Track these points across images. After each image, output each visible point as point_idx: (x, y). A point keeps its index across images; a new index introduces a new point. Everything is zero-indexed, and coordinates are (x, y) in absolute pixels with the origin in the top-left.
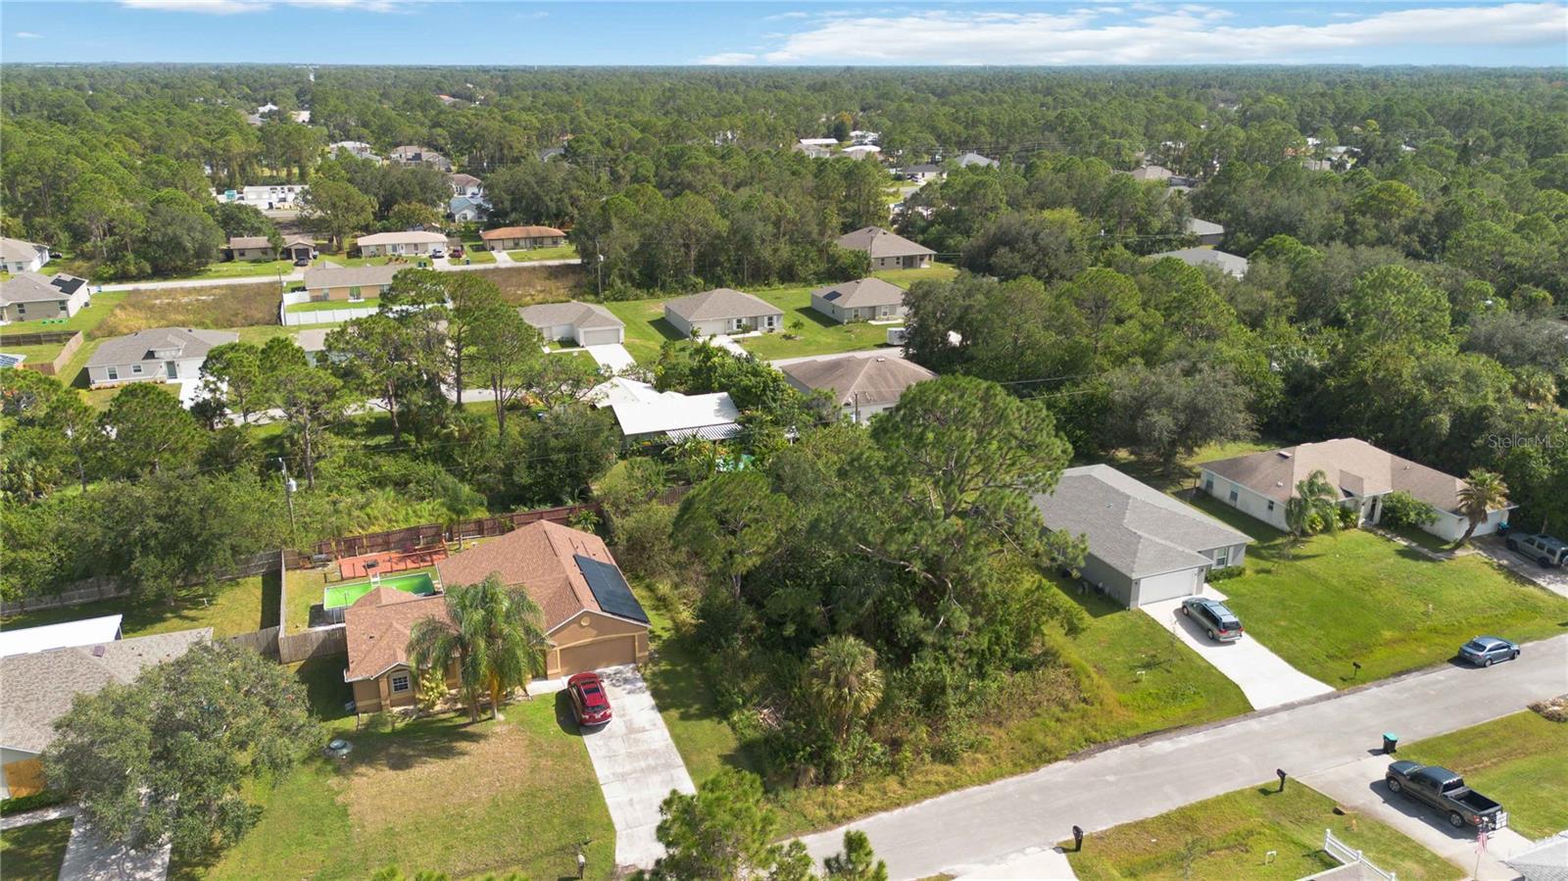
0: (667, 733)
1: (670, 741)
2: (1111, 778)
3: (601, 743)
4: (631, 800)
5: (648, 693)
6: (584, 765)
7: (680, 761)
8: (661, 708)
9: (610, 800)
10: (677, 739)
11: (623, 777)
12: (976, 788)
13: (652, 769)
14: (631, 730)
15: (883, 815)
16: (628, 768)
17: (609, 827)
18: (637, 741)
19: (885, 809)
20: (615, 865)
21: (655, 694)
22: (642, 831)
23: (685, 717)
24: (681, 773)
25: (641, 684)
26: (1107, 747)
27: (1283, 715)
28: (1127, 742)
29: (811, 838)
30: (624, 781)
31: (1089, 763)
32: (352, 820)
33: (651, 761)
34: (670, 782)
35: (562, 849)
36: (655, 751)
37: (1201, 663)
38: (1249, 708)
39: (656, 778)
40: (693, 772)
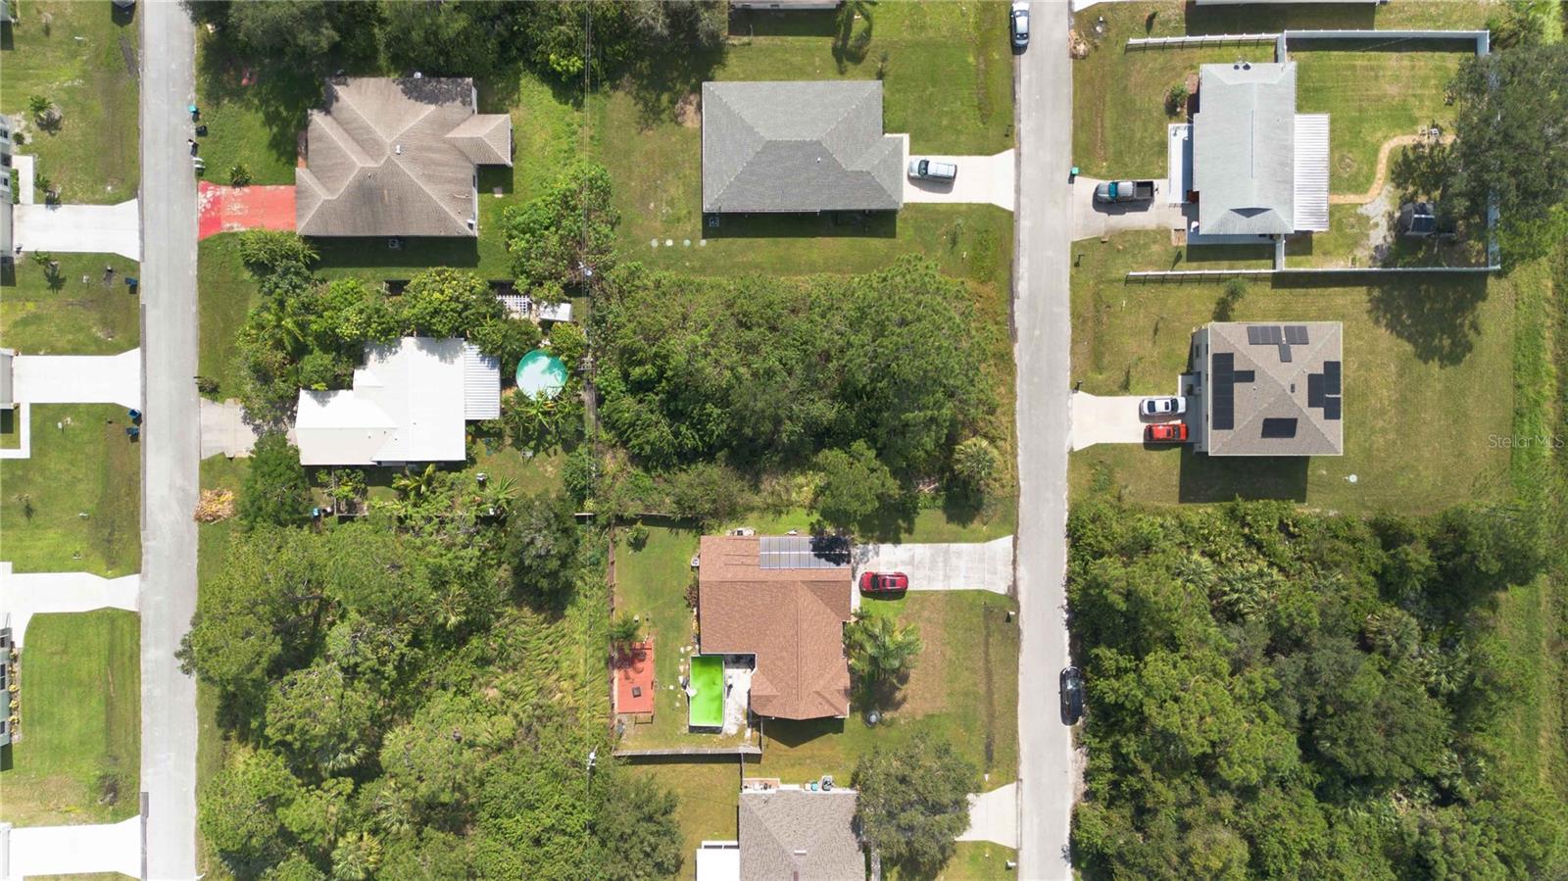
0: (920, 545)
1: (927, 545)
2: (1037, 332)
3: (917, 582)
4: (966, 577)
5: (881, 545)
6: (932, 594)
7: (945, 545)
8: (897, 541)
9: (961, 587)
10: (925, 541)
11: (947, 577)
12: (1018, 403)
13: (946, 561)
14: (911, 562)
15: (1019, 459)
16: (941, 573)
17: (980, 592)
18: (920, 562)
19: (1016, 457)
20: (1006, 595)
21: (883, 541)
22: (987, 577)
23: (910, 531)
24: (954, 546)
25: (871, 547)
26: (1012, 316)
27: (1023, 200)
28: (1012, 303)
29: (1022, 500)
30: (949, 577)
31: (1021, 334)
32: (937, 712)
33: (940, 559)
34: (959, 554)
35: (985, 616)
36: (932, 556)
37: (964, 208)
38: (1011, 214)
39: (954, 561)
40: (955, 541)
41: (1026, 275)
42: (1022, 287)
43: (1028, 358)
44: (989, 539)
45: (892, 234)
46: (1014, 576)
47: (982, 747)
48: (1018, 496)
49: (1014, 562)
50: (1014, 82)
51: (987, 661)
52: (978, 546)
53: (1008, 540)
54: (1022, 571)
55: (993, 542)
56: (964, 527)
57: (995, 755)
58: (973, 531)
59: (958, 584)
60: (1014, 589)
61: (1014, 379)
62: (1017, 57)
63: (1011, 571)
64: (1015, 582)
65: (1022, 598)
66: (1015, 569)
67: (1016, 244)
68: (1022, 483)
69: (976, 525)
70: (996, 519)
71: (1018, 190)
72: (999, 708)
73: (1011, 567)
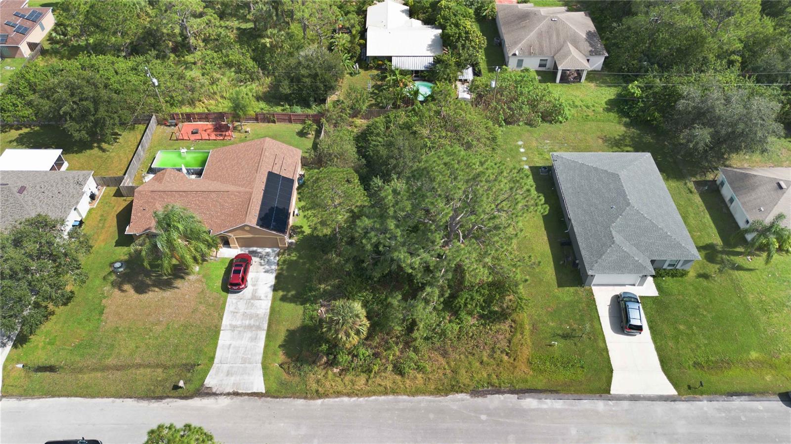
0: (270, 305)
1: (268, 311)
3: (234, 301)
4: (230, 345)
5: (274, 275)
6: (219, 314)
7: (266, 326)
8: (275, 288)
9: (221, 342)
10: (272, 309)
11: (233, 328)
13: (250, 327)
14: (255, 297)
15: (346, 399)
16: (239, 323)
17: (212, 359)
18: (253, 305)
19: (349, 395)
20: (202, 385)
21: (277, 277)
22: (225, 367)
23: (283, 299)
24: (263, 335)
25: (274, 267)
26: (498, 391)
27: (626, 404)
28: (513, 392)
29: (301, 401)
30: (233, 331)
31: (480, 400)
32: (103, 317)
33: (252, 322)
34: (254, 339)
35: (186, 365)
36: (257, 315)
37: (601, 344)
38: (607, 390)
39: (248, 334)
40: (268, 336)
41: (545, 406)
42: (530, 402)
43: (455, 408)
44: (265, 368)
45: (560, 284)
46: (221, 394)
47: (52, 362)
48: (305, 398)
49: (236, 394)
50: (749, 395)
51: (139, 366)
52: (259, 358)
53: (260, 387)
54: (224, 401)
55: (261, 372)
56: (280, 346)
57: (39, 374)
58: (275, 354)
59: (224, 338)
60: (209, 393)
61: (431, 393)
62: (778, 398)
63: (227, 391)
64: (215, 394)
65: (196, 402)
66: (228, 394)
67: (576, 396)
68: (319, 401)
69: (281, 357)
70: (284, 376)
71: (634, 398)
72: (86, 377)
73: (231, 391)
